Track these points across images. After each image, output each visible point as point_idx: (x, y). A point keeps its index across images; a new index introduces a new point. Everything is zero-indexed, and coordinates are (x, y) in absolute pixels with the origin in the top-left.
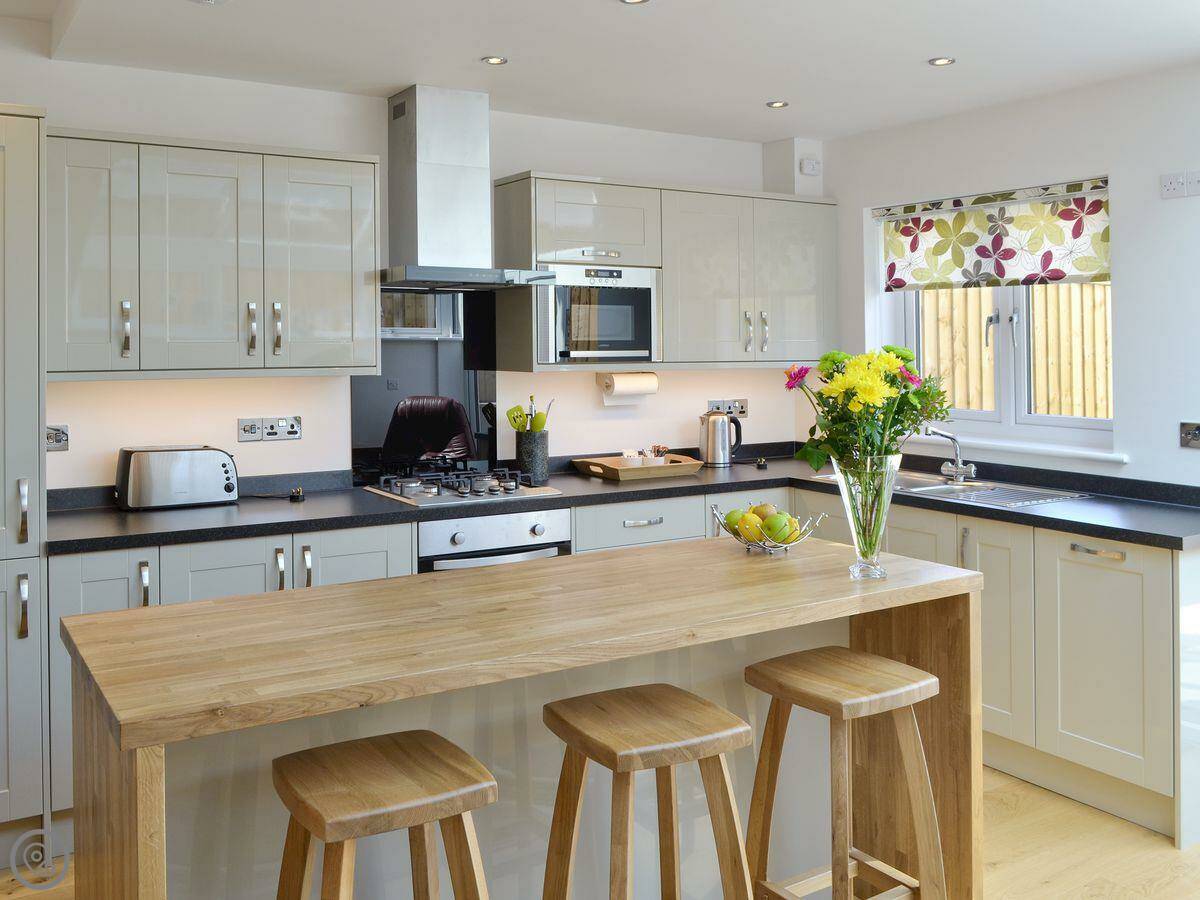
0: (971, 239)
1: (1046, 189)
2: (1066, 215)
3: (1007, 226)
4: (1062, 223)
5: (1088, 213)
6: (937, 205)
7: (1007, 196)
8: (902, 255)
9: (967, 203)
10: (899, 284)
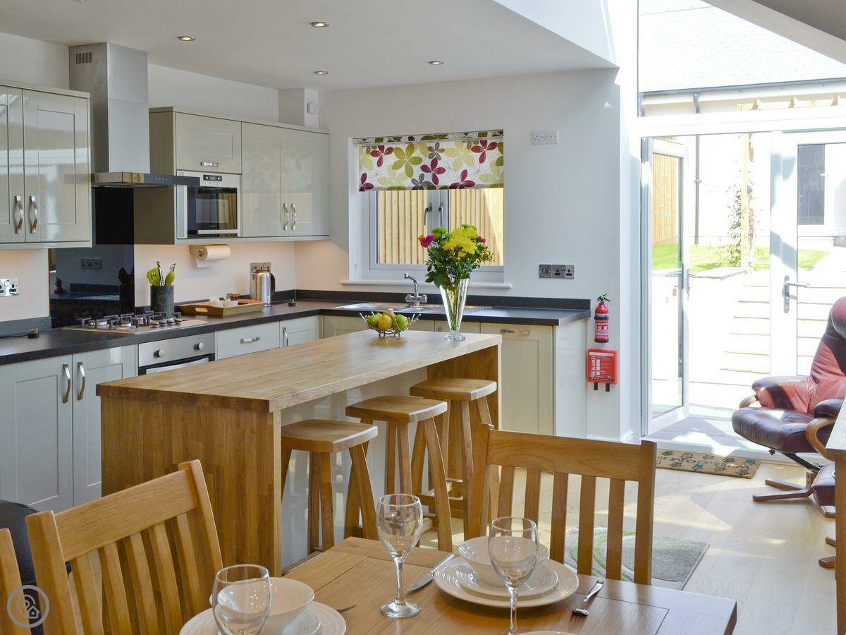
0: (418, 160)
1: (467, 134)
2: (476, 150)
3: (440, 154)
4: (473, 154)
5: (489, 149)
6: (398, 139)
7: (443, 137)
8: (371, 169)
9: (417, 139)
10: (370, 187)
